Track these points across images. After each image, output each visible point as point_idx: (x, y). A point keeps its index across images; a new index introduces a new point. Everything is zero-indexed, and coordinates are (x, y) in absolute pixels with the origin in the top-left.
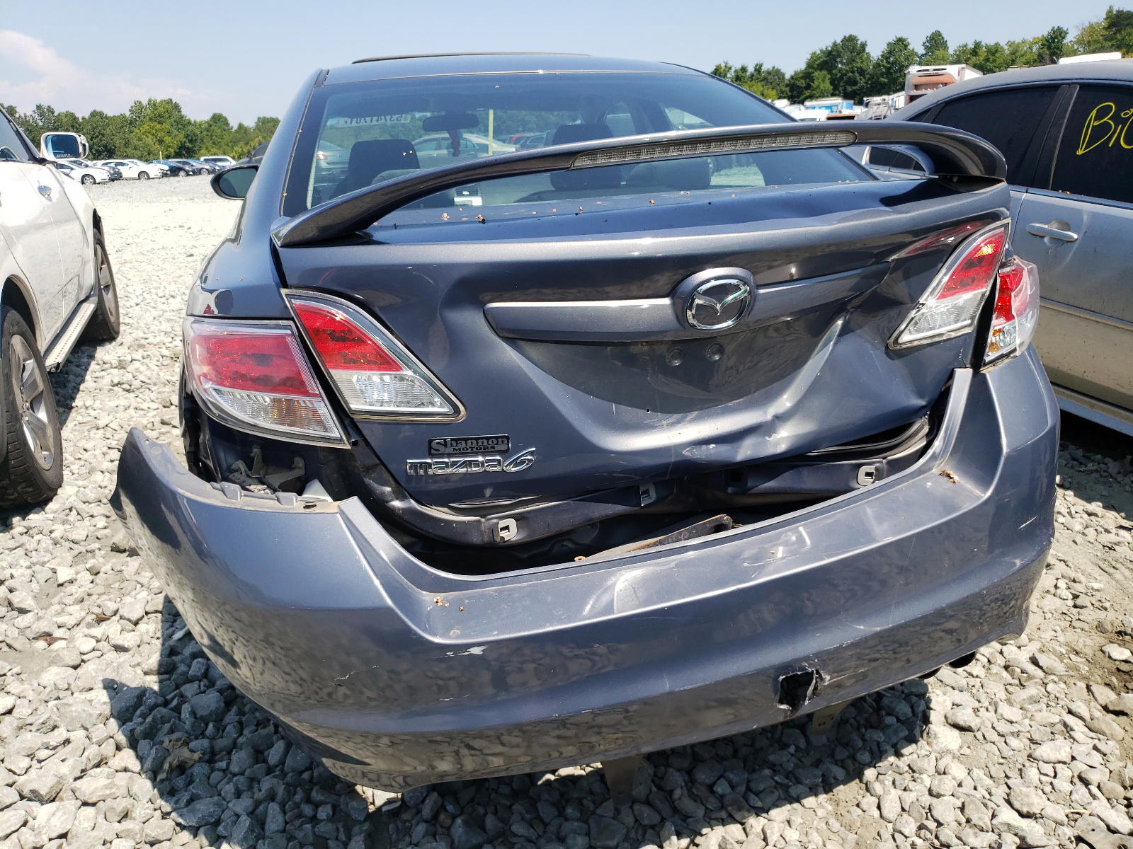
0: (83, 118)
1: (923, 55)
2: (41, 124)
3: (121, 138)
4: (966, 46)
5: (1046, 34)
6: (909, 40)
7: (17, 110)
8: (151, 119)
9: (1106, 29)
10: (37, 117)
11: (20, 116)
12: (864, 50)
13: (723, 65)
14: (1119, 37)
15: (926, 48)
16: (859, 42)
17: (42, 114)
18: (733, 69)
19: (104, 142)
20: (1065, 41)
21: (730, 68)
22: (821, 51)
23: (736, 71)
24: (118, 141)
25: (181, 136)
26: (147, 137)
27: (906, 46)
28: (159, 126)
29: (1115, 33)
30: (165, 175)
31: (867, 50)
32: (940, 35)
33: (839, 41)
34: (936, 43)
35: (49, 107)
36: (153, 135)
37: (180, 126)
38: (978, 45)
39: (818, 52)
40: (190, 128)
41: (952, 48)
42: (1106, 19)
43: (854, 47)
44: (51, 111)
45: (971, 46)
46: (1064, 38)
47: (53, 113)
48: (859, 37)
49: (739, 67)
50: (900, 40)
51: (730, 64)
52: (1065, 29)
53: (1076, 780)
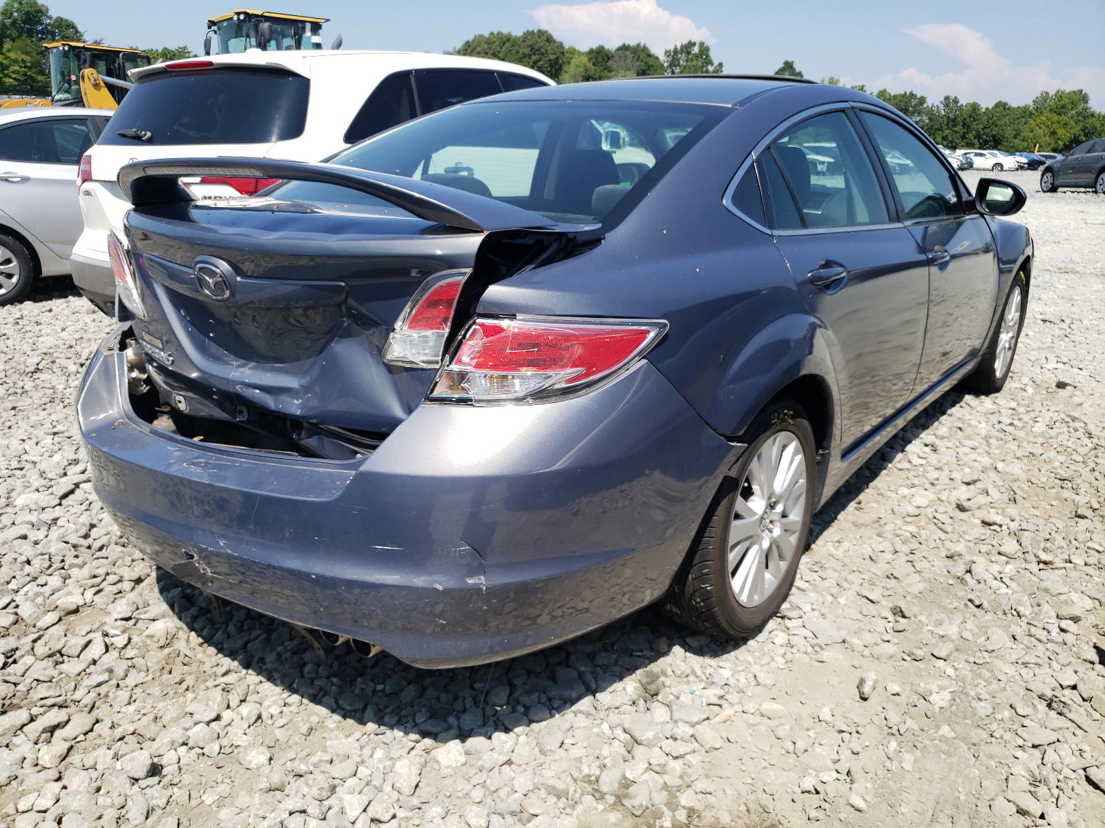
0: (987, 109)
2: (943, 113)
3: (1014, 129)
7: (927, 100)
8: (1051, 110)
10: (942, 107)
11: (928, 106)
17: (947, 105)
19: (994, 133)
24: (1009, 132)
25: (1078, 128)
26: (1040, 128)
28: (1056, 118)
30: (1021, 168)
35: (955, 98)
36: (1047, 126)
37: (1080, 118)
40: (1090, 121)
44: (956, 101)
47: (957, 103)
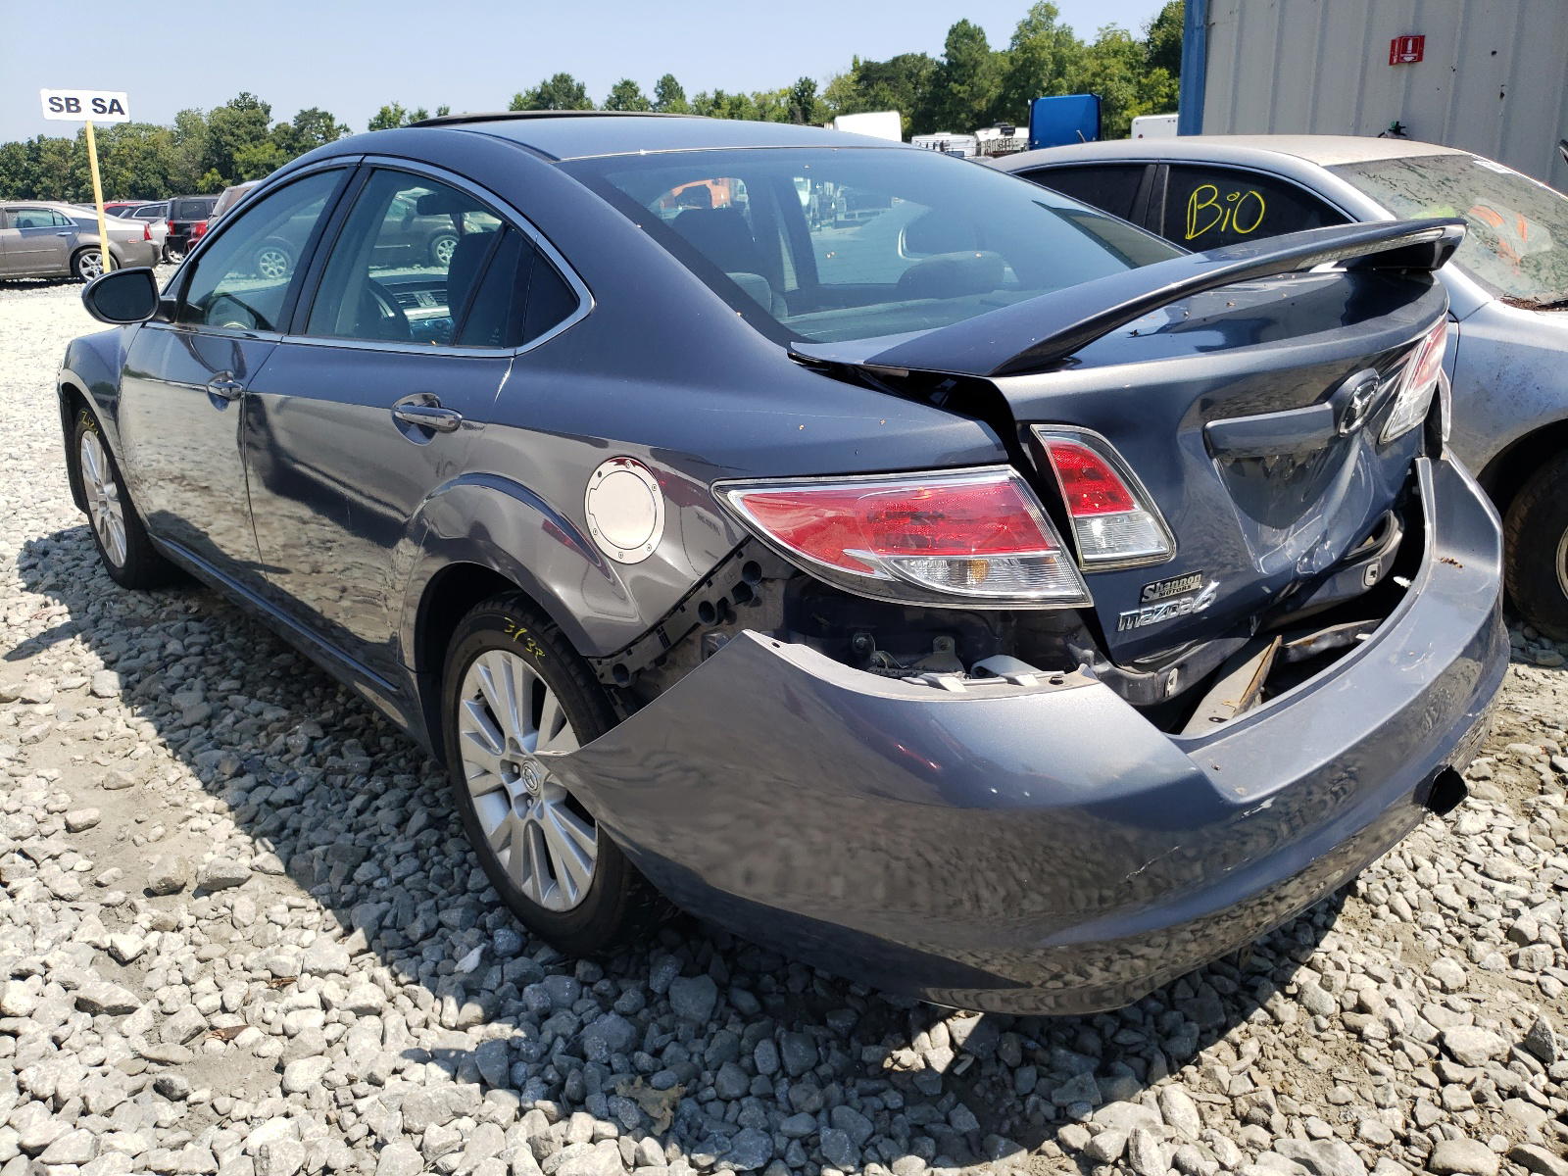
1: (657, 104)
4: (704, 95)
5: (792, 86)
6: (638, 85)
9: (858, 82)
12: (582, 94)
13: (392, 108)
14: (872, 93)
15: (659, 95)
16: (575, 84)
18: (407, 115)
20: (815, 95)
21: (402, 113)
22: (527, 92)
23: (411, 117)
27: (636, 92)
29: (866, 88)
31: (587, 94)
32: (673, 79)
33: (549, 81)
34: (669, 90)
38: (719, 95)
39: (524, 95)
41: (690, 98)
42: (854, 71)
43: (570, 89)
45: (711, 96)
46: (813, 91)
48: (573, 77)
49: (415, 111)
50: (627, 84)
51: (402, 107)
52: (813, 80)
53: (1509, 842)
